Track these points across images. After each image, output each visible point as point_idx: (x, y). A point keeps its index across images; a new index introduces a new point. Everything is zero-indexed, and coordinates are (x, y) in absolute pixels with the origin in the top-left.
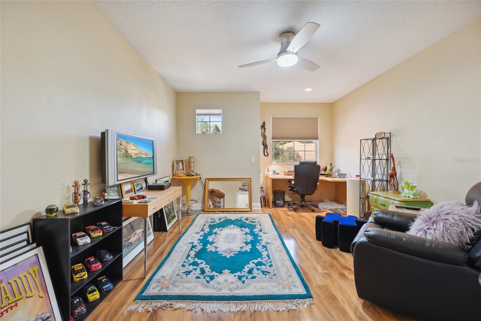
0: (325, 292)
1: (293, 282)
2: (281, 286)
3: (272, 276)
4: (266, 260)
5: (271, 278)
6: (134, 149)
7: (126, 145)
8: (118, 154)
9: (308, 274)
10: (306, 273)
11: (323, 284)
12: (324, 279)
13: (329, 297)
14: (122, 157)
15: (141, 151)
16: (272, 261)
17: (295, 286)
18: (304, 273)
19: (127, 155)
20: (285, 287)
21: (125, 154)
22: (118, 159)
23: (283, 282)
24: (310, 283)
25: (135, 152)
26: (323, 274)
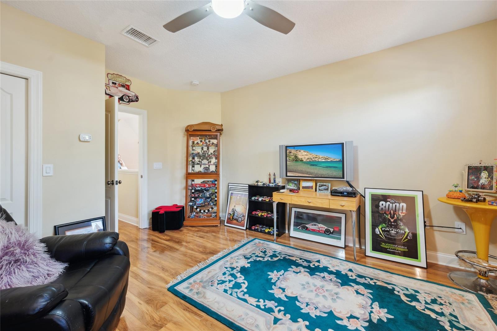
0: (158, 302)
1: (191, 290)
2: (198, 281)
3: (213, 283)
4: (238, 293)
5: (212, 281)
6: (306, 155)
7: (295, 153)
8: (287, 159)
9: (183, 310)
10: (187, 310)
11: (163, 309)
12: (164, 315)
13: (154, 299)
14: (292, 161)
15: (316, 156)
16: (231, 296)
17: (188, 288)
18: (188, 308)
19: (296, 159)
20: (194, 282)
21: (295, 159)
22: (288, 162)
23: (200, 284)
24: (176, 301)
25: (307, 157)
26: (165, 322)
